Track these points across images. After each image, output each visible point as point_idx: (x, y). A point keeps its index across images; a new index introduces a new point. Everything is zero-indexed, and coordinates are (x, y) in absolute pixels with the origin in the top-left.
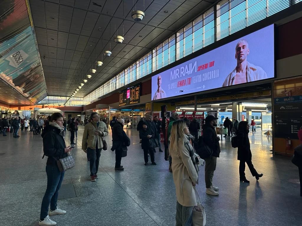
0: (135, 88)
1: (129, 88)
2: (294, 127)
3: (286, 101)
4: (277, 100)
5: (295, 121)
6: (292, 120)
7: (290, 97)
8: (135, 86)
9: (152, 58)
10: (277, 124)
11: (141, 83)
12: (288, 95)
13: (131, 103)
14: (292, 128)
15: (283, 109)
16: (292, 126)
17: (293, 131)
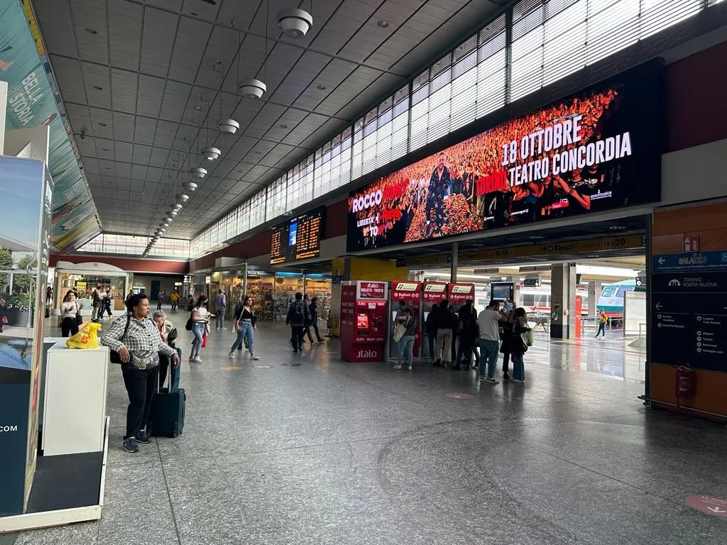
0: (310, 220)
1: (296, 219)
2: (705, 336)
3: (684, 265)
4: (661, 261)
5: (709, 321)
6: (699, 318)
7: (695, 255)
8: (309, 214)
9: (353, 144)
10: (660, 325)
11: (323, 206)
12: (691, 248)
13: (298, 256)
14: (699, 339)
15: (674, 287)
16: (699, 333)
17: (702, 347)
